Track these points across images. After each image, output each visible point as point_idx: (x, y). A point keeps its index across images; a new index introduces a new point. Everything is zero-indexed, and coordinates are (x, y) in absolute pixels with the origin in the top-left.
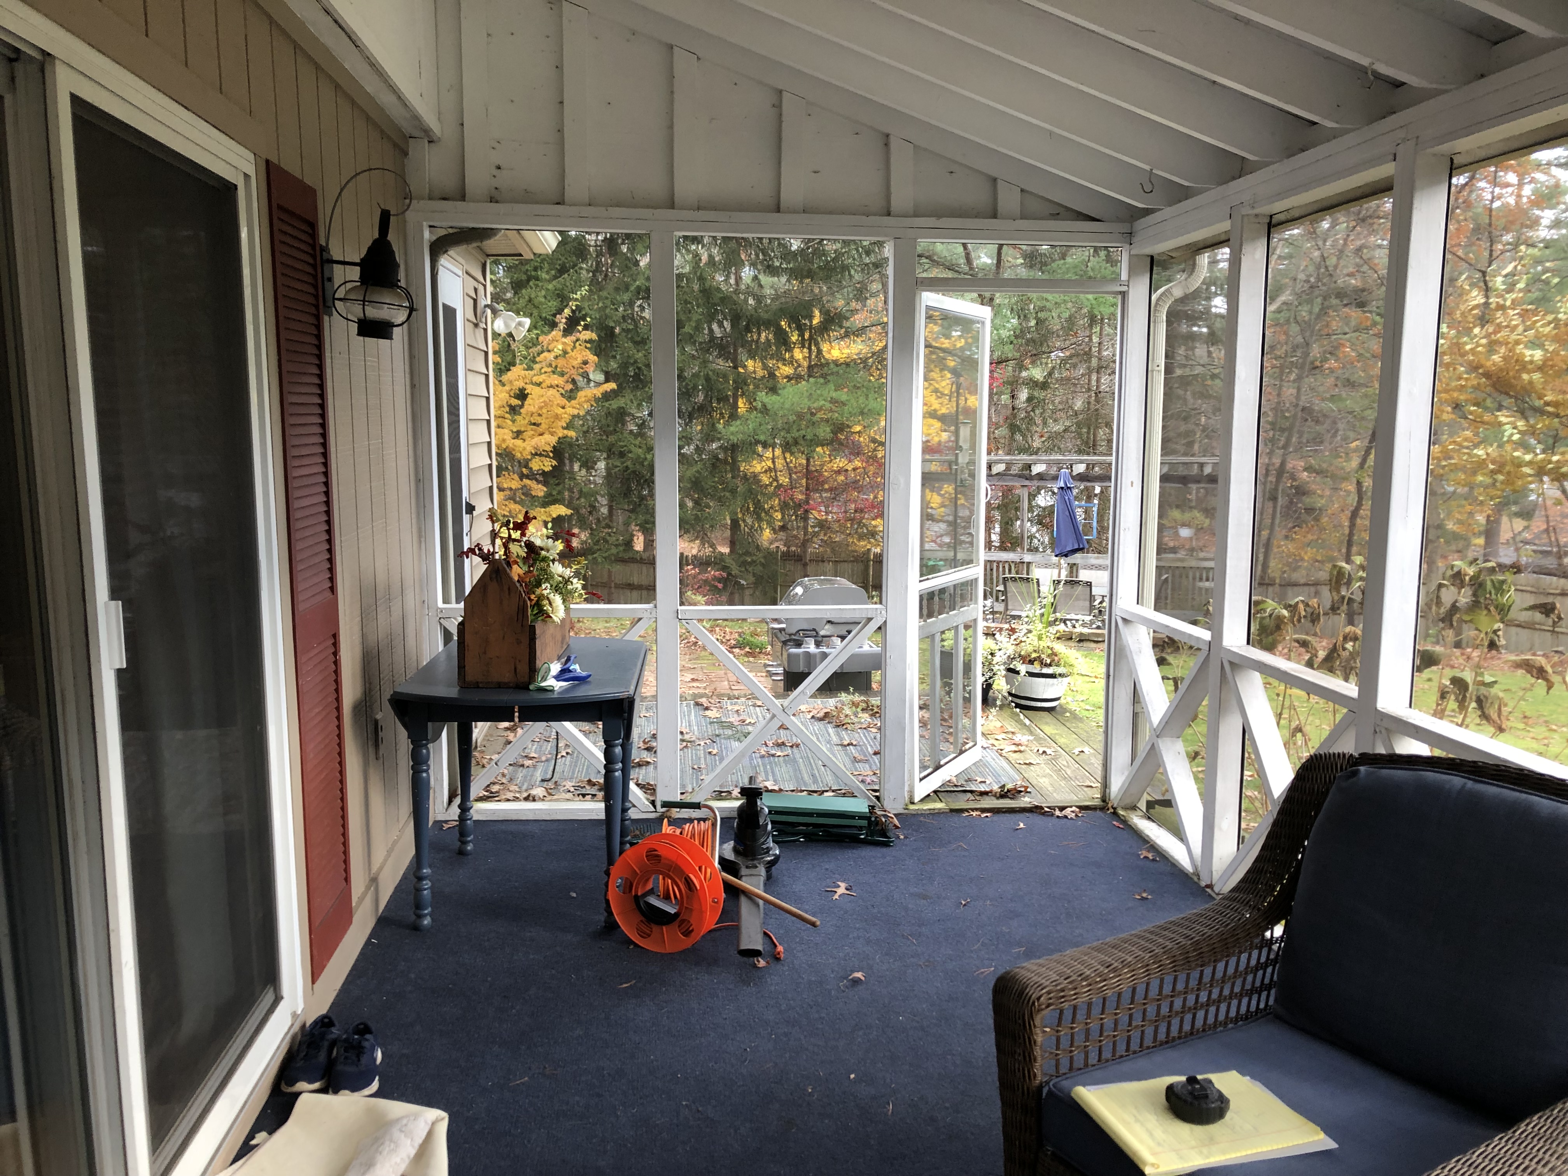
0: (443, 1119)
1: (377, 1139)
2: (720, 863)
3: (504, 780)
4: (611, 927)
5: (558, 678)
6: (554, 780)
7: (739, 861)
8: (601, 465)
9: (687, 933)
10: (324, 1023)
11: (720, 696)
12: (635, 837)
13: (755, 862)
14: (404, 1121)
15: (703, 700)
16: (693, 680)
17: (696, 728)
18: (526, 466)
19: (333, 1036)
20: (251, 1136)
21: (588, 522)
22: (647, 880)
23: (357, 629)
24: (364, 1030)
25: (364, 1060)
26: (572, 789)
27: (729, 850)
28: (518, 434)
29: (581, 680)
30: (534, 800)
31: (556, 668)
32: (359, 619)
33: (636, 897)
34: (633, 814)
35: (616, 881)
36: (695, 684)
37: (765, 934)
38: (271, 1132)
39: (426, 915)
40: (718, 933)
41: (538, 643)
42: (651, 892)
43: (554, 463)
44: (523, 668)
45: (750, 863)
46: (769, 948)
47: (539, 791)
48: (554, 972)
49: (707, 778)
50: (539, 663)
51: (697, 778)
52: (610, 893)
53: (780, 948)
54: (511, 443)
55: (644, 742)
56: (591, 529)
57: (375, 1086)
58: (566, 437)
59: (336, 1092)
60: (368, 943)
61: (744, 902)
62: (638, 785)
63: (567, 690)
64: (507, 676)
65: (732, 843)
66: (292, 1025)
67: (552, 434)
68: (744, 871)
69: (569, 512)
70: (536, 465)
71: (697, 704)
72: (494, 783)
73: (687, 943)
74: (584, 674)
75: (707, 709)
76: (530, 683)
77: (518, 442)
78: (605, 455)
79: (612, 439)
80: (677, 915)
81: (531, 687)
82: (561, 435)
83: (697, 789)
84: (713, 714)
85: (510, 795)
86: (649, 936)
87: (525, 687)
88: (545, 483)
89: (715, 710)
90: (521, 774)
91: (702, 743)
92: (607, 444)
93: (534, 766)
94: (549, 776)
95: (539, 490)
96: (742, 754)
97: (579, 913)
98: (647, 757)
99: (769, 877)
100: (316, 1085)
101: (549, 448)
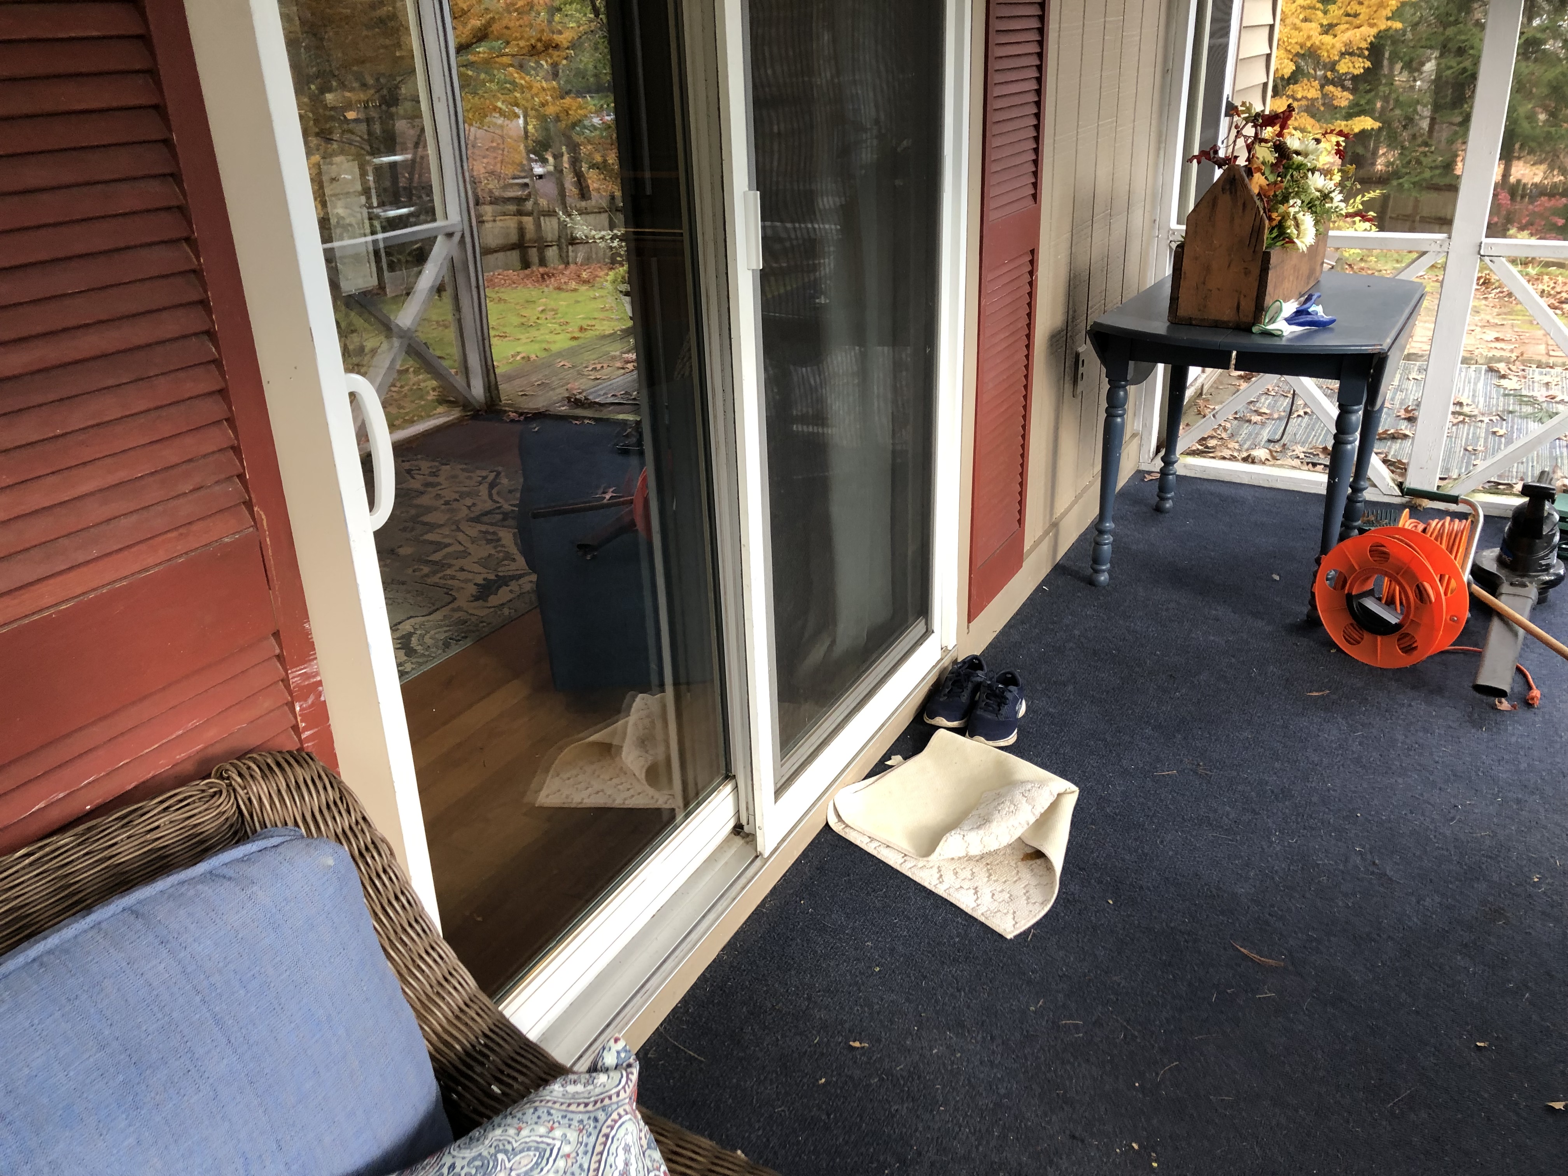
0: (1073, 792)
1: (999, 795)
2: (1472, 573)
3: (1224, 435)
4: (1312, 623)
5: (1290, 321)
6: (1282, 442)
7: (1502, 574)
8: (1430, 67)
9: (1408, 649)
10: (973, 664)
11: (1527, 362)
12: (1370, 523)
13: (1526, 580)
14: (1029, 786)
15: (1502, 367)
16: (1497, 339)
17: (1482, 400)
18: (1333, 70)
19: (979, 679)
20: (887, 756)
21: (1400, 139)
22: (1368, 578)
23: (1064, 246)
24: (1010, 680)
25: (1005, 710)
26: (1302, 456)
27: (1489, 559)
28: (1328, 29)
29: (1321, 325)
30: (1253, 462)
31: (1290, 308)
32: (1069, 235)
33: (1349, 597)
34: (1369, 495)
35: (1329, 571)
36: (1499, 345)
37: (1518, 670)
38: (906, 758)
39: (1104, 571)
40: (1452, 657)
41: (1271, 275)
42: (1370, 593)
43: (1368, 64)
44: (1248, 305)
45: (1518, 579)
46: (1519, 688)
47: (1261, 453)
48: (1233, 660)
49: (1481, 465)
50: (1268, 300)
51: (1468, 463)
52: (1316, 585)
53: (1536, 693)
54: (1318, 38)
55: (1406, 410)
56: (1403, 148)
57: (1012, 739)
58: (1390, 28)
59: (972, 736)
60: (1039, 589)
61: (1496, 626)
62: (1385, 461)
63: (1300, 337)
64: (1227, 314)
65: (1497, 551)
66: (942, 659)
67: (1372, 26)
68: (1505, 588)
69: (1377, 125)
70: (1344, 67)
71: (1491, 370)
72: (1212, 437)
73: (1406, 661)
74: (1326, 318)
75: (1504, 377)
76: (1254, 324)
77: (1328, 39)
78: (1436, 54)
79: (1450, 31)
80: (1398, 627)
81: (1255, 329)
82: (1383, 27)
83: (1463, 476)
84: (1510, 384)
85: (1227, 453)
86: (1359, 643)
87: (1246, 329)
88: (1354, 91)
89: (1515, 379)
90: (1246, 429)
91: (1486, 420)
92: (1442, 38)
93: (1263, 424)
94: (1277, 437)
95: (1343, 98)
96: (1538, 441)
97: (1278, 599)
98: (1404, 428)
99: (1542, 599)
100: (955, 724)
101: (1364, 45)
